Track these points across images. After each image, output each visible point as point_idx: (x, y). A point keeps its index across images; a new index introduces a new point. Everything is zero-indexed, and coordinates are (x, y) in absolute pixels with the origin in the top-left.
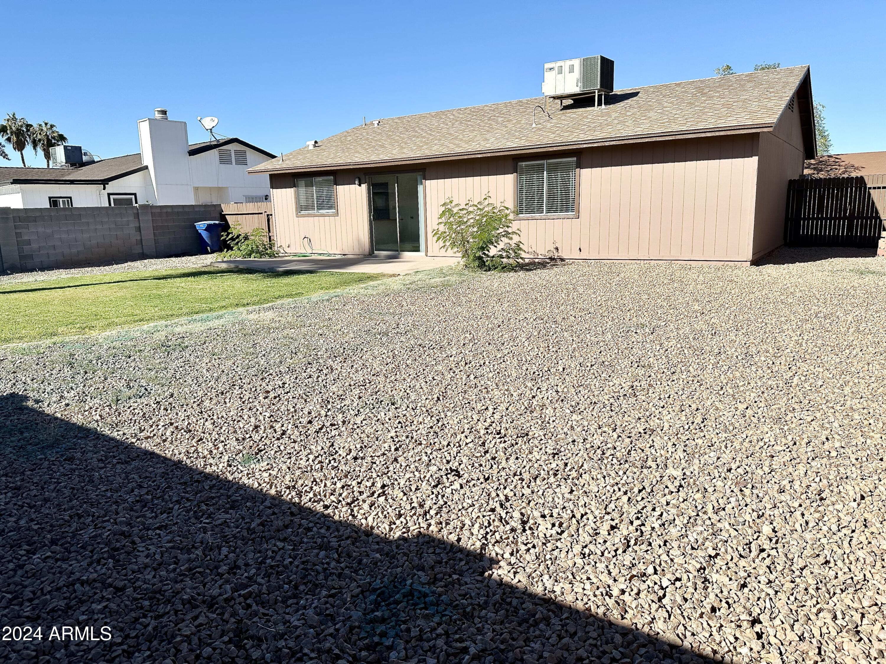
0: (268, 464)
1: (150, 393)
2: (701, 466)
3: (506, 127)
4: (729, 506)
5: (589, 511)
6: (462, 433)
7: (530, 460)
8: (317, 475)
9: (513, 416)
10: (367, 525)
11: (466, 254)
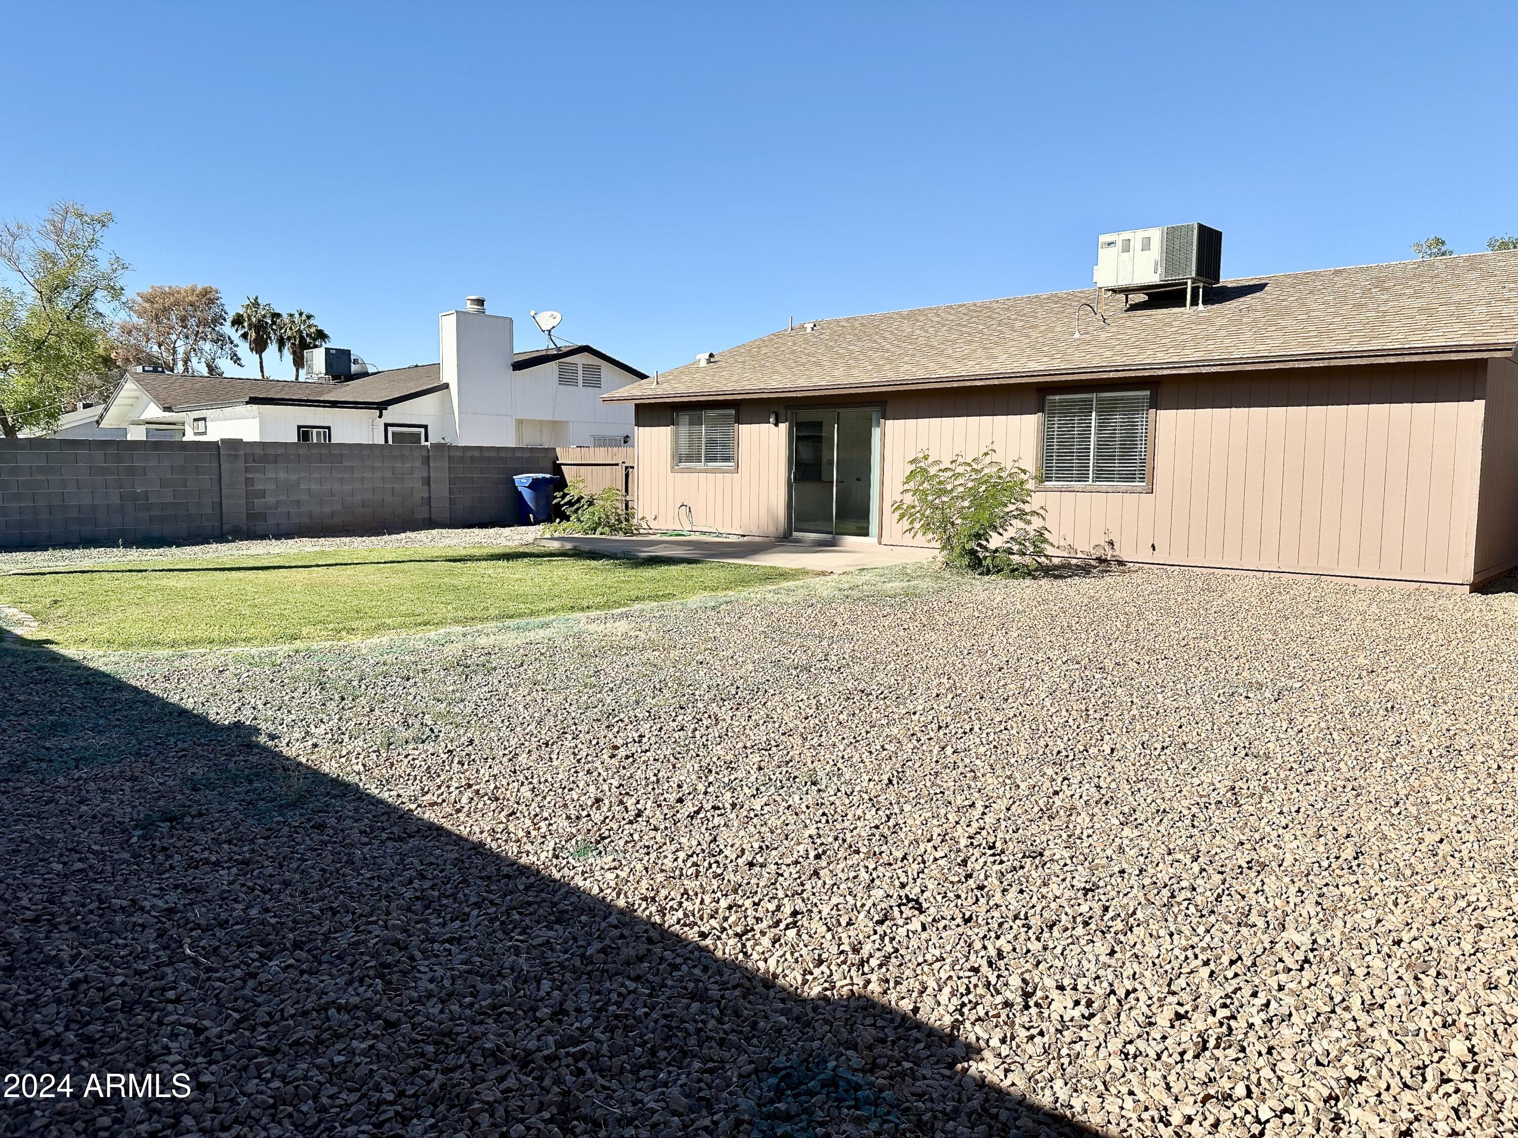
0: (614, 860)
1: (437, 737)
2: (1347, 931)
3: (1028, 337)
4: (1392, 1003)
5: (1140, 987)
6: (929, 841)
7: (1043, 897)
8: (690, 885)
9: (1019, 822)
10: (767, 971)
11: (947, 544)
